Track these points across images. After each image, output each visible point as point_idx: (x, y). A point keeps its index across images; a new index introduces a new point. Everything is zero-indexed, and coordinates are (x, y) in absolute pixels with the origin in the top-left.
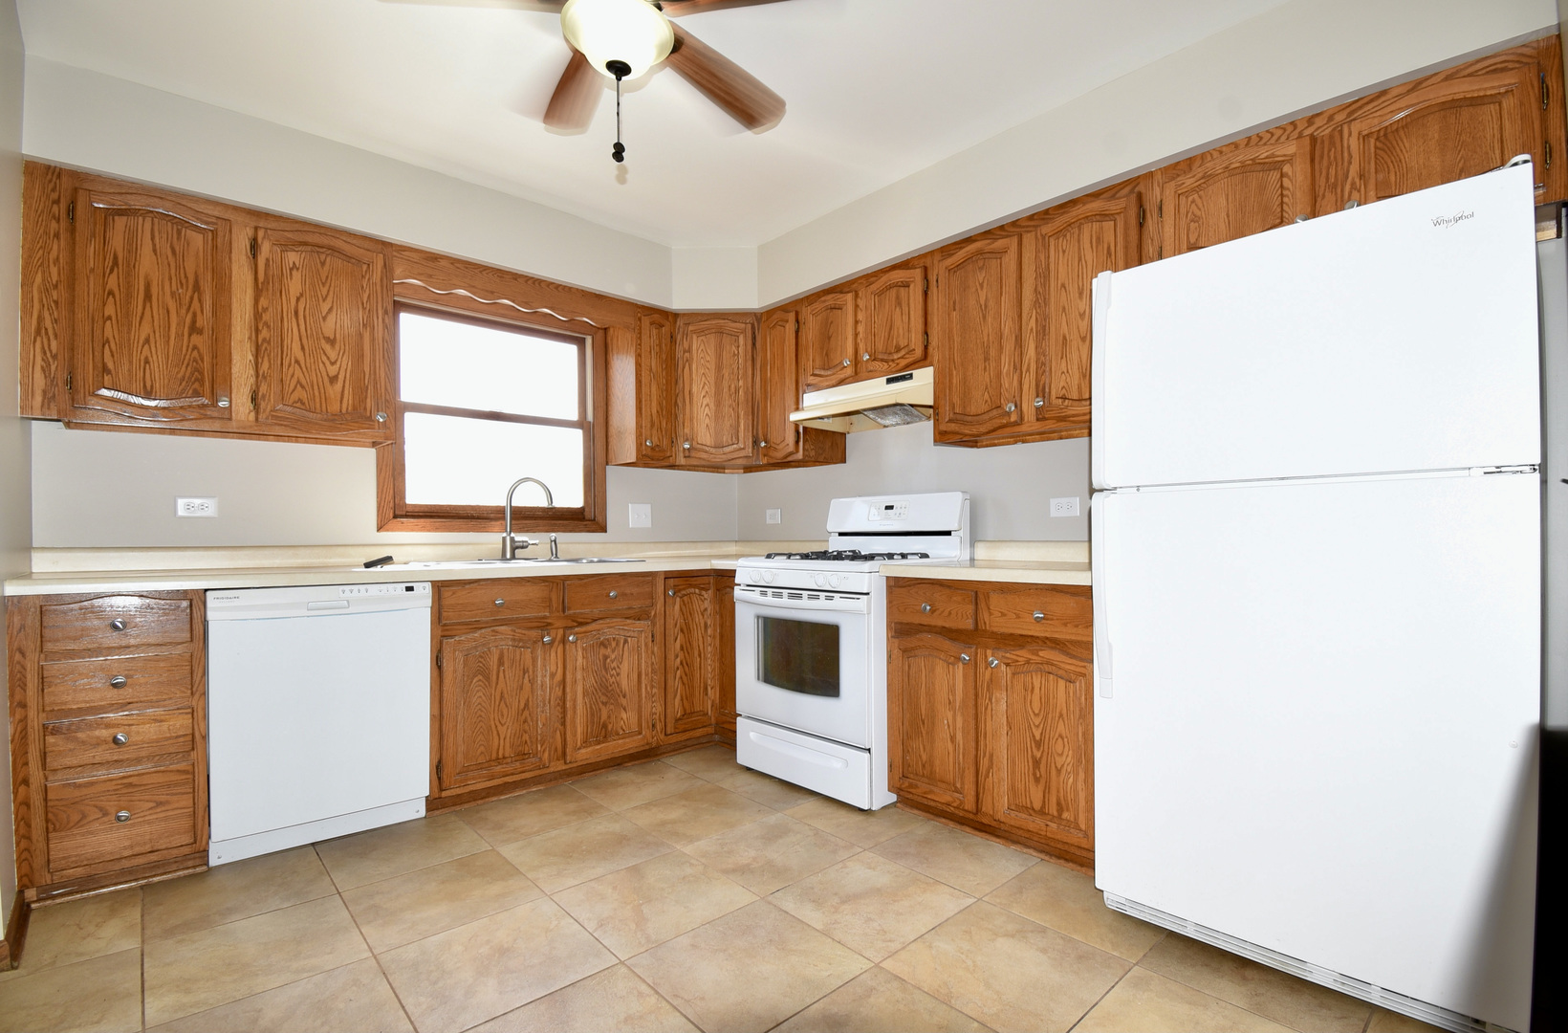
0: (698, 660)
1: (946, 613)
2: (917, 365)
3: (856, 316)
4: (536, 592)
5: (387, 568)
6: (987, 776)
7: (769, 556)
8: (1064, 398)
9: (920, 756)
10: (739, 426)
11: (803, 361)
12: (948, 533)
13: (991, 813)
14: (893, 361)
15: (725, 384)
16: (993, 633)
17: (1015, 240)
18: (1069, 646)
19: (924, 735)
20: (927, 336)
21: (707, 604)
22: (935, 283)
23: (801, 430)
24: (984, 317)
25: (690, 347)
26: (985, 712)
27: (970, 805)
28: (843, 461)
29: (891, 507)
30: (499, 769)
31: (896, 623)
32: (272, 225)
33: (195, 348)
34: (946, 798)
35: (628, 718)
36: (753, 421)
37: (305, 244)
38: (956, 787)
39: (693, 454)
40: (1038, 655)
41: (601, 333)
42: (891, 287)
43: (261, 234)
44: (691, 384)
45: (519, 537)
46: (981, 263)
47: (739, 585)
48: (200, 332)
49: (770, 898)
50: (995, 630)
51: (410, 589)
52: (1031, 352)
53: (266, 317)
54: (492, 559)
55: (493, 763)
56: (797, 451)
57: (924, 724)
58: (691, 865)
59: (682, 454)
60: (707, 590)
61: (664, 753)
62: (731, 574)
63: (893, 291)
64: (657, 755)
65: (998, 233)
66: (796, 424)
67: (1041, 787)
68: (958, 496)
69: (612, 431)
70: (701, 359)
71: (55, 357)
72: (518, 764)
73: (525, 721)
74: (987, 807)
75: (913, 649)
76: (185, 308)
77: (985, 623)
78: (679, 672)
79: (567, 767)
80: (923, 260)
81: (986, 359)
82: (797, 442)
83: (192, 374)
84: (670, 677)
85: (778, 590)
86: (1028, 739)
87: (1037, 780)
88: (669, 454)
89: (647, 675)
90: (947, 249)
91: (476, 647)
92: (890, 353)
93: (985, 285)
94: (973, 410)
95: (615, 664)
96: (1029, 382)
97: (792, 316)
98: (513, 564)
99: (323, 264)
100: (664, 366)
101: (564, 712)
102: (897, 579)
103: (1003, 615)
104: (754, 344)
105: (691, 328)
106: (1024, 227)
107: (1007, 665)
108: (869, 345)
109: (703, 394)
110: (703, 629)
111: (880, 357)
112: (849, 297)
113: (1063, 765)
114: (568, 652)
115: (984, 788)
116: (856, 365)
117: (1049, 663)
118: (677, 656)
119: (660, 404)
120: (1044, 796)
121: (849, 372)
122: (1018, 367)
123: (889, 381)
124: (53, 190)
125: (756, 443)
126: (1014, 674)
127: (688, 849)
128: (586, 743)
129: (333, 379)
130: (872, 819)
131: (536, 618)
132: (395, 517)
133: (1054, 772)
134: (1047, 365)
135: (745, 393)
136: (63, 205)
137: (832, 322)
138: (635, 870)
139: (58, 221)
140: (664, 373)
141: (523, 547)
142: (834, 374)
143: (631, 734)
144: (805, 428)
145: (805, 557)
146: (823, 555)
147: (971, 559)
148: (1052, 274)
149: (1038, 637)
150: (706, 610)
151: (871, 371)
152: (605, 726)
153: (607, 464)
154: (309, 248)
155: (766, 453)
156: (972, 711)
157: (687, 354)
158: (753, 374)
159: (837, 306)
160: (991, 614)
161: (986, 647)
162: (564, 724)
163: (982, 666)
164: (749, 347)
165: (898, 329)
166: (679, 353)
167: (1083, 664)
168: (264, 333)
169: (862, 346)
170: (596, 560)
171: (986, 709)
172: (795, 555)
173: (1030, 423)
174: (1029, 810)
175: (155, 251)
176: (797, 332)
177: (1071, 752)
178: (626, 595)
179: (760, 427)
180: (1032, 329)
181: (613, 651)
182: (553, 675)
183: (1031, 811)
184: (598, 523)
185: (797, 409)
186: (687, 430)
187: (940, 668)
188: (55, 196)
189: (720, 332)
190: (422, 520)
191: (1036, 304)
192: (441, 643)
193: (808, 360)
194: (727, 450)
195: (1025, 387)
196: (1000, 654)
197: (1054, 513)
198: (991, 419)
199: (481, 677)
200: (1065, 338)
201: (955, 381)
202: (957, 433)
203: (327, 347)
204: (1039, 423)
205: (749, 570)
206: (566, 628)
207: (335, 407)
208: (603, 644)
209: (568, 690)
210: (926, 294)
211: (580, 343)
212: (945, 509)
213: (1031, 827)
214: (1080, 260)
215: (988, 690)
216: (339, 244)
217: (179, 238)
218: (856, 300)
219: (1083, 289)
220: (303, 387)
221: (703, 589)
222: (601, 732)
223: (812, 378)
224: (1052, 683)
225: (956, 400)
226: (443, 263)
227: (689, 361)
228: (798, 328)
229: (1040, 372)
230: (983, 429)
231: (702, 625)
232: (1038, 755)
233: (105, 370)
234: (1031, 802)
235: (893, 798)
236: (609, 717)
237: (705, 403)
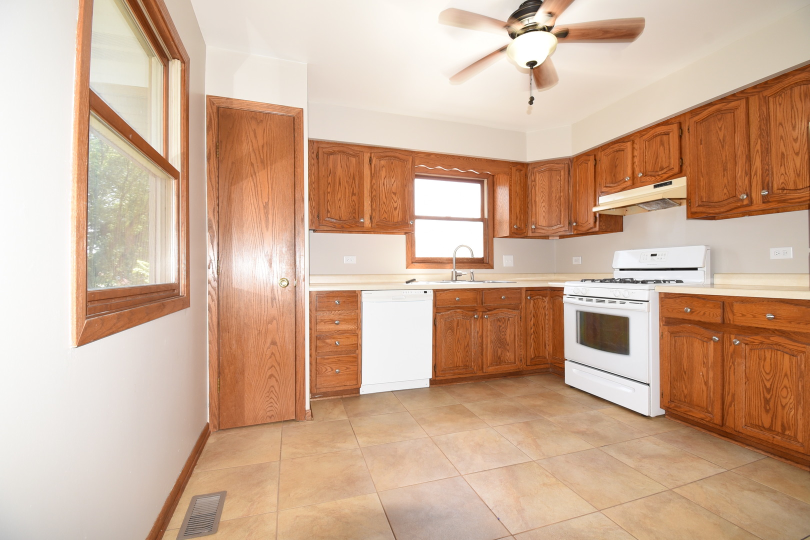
0: (542, 331)
1: (702, 313)
2: (675, 177)
3: (633, 153)
4: (471, 295)
5: (414, 283)
6: (730, 406)
7: (582, 281)
8: (783, 189)
9: (683, 391)
10: (561, 216)
11: (599, 180)
12: (696, 269)
13: (733, 427)
14: (658, 175)
15: (554, 195)
16: (735, 325)
17: (744, 101)
18: (792, 335)
19: (686, 379)
20: (682, 160)
21: (546, 304)
22: (687, 131)
23: (598, 216)
24: (723, 147)
25: (535, 179)
26: (729, 371)
27: (717, 420)
28: (622, 230)
29: (655, 255)
30: (457, 371)
31: (665, 318)
32: (376, 151)
33: (353, 201)
34: (701, 415)
35: (509, 356)
36: (568, 212)
37: (386, 157)
38: (708, 410)
39: (537, 231)
40: (769, 339)
41: (491, 178)
42: (656, 136)
43: (373, 155)
44: (535, 197)
45: (459, 271)
46: (719, 117)
47: (566, 295)
48: (355, 195)
49: (601, 448)
50: (738, 324)
51: (425, 292)
52: (757, 163)
53: (375, 187)
54: (448, 281)
55: (455, 368)
56: (595, 226)
57: (685, 374)
58: (555, 426)
59: (530, 231)
60: (546, 297)
61: (525, 374)
62: (562, 289)
63: (658, 138)
64: (522, 375)
65: (731, 98)
66: (595, 213)
67: (770, 415)
68: (703, 248)
69: (496, 222)
70: (540, 185)
71: (314, 208)
72: (464, 370)
73: (467, 352)
74: (730, 422)
75: (678, 332)
76: (350, 186)
77: (730, 320)
78: (532, 336)
79: (484, 374)
80: (678, 119)
81: (725, 170)
82: (595, 222)
83: (353, 210)
84: (529, 338)
85: (590, 298)
86: (761, 387)
87: (767, 411)
88: (524, 231)
89: (518, 336)
90: (694, 112)
91: (448, 318)
92: (657, 172)
93: (723, 128)
94: (716, 199)
95: (504, 330)
96: (757, 181)
97: (592, 158)
98: (457, 283)
99: (392, 163)
100: (522, 189)
101: (482, 349)
102: (666, 294)
103: (743, 315)
104: (569, 174)
105: (535, 170)
106: (749, 93)
107: (746, 344)
108: (642, 168)
109: (542, 201)
110: (544, 316)
111: (650, 174)
112: (629, 144)
113: (786, 404)
114: (484, 323)
115: (728, 413)
116: (633, 180)
117: (777, 344)
118: (531, 328)
119: (520, 208)
120: (772, 421)
121: (629, 183)
122: (749, 173)
123: (655, 187)
124: (312, 149)
125: (570, 223)
126: (751, 350)
127: (551, 419)
128: (492, 365)
129: (396, 209)
130: (651, 421)
131: (471, 306)
132: (412, 263)
133: (780, 407)
134: (770, 171)
135: (564, 199)
136: (315, 154)
137: (617, 158)
138: (526, 423)
139: (314, 160)
140: (522, 193)
141: (460, 276)
142: (617, 186)
143: (511, 363)
144: (600, 215)
145: (601, 281)
146: (612, 281)
147: (711, 284)
148: (772, 118)
149: (769, 329)
150: (545, 307)
151: (643, 182)
152: (500, 358)
153: (494, 237)
154: (388, 158)
155: (576, 228)
156: (720, 369)
157: (533, 183)
158: (568, 189)
159: (621, 150)
160: (734, 315)
161: (730, 333)
162: (482, 355)
163: (727, 344)
164: (567, 176)
165: (662, 158)
166: (529, 182)
167: (803, 346)
168: (374, 193)
169: (637, 169)
170: (491, 281)
171: (730, 368)
172: (598, 280)
173: (758, 204)
174: (762, 428)
175: (341, 166)
176: (595, 166)
177: (792, 397)
178: (508, 298)
179: (572, 215)
180: (758, 151)
181: (503, 324)
182: (478, 333)
183: (763, 429)
184: (490, 265)
185: (595, 205)
186: (533, 220)
187: (697, 344)
188: (313, 151)
189: (551, 170)
190: (421, 264)
191: (760, 136)
192: (436, 315)
193: (602, 179)
194: (554, 228)
195: (754, 184)
196: (741, 337)
197: (773, 256)
198: (728, 204)
199: (450, 331)
200: (783, 154)
201: (702, 184)
202: (704, 213)
203: (394, 196)
204: (764, 204)
205: (570, 287)
206: (483, 312)
207: (396, 220)
208: (499, 320)
209: (484, 339)
210: (680, 137)
211: (482, 182)
212: (695, 255)
213: (762, 437)
214: (792, 108)
215: (732, 357)
216: (397, 155)
217: (348, 161)
218: (633, 145)
219: (795, 125)
220: (386, 212)
221: (544, 296)
222: (498, 360)
223: (605, 188)
224: (779, 356)
225: (703, 194)
226: (432, 156)
227: (535, 186)
228: (596, 163)
229: (765, 175)
230: (722, 210)
231: (544, 314)
232: (768, 397)
233: (328, 211)
234: (762, 423)
235: (663, 412)
236: (501, 354)
237: (543, 205)
